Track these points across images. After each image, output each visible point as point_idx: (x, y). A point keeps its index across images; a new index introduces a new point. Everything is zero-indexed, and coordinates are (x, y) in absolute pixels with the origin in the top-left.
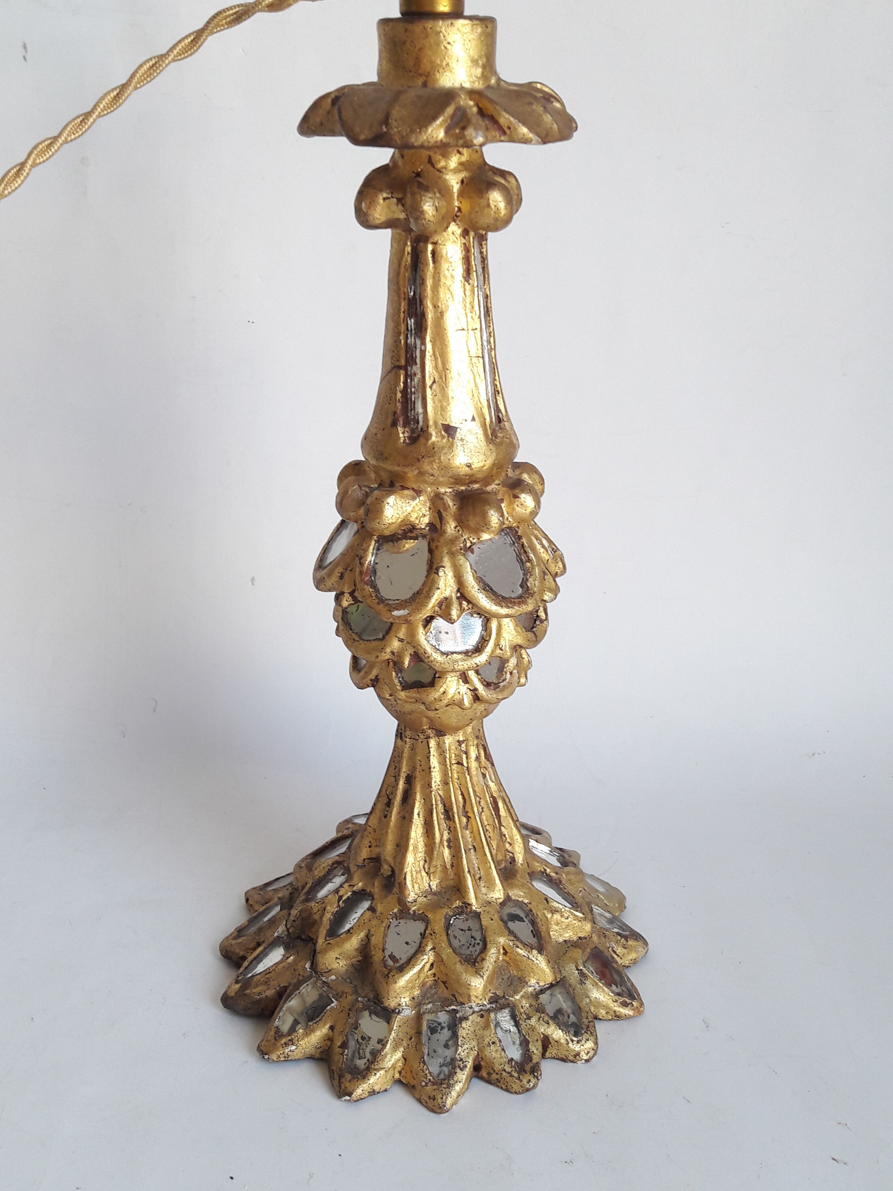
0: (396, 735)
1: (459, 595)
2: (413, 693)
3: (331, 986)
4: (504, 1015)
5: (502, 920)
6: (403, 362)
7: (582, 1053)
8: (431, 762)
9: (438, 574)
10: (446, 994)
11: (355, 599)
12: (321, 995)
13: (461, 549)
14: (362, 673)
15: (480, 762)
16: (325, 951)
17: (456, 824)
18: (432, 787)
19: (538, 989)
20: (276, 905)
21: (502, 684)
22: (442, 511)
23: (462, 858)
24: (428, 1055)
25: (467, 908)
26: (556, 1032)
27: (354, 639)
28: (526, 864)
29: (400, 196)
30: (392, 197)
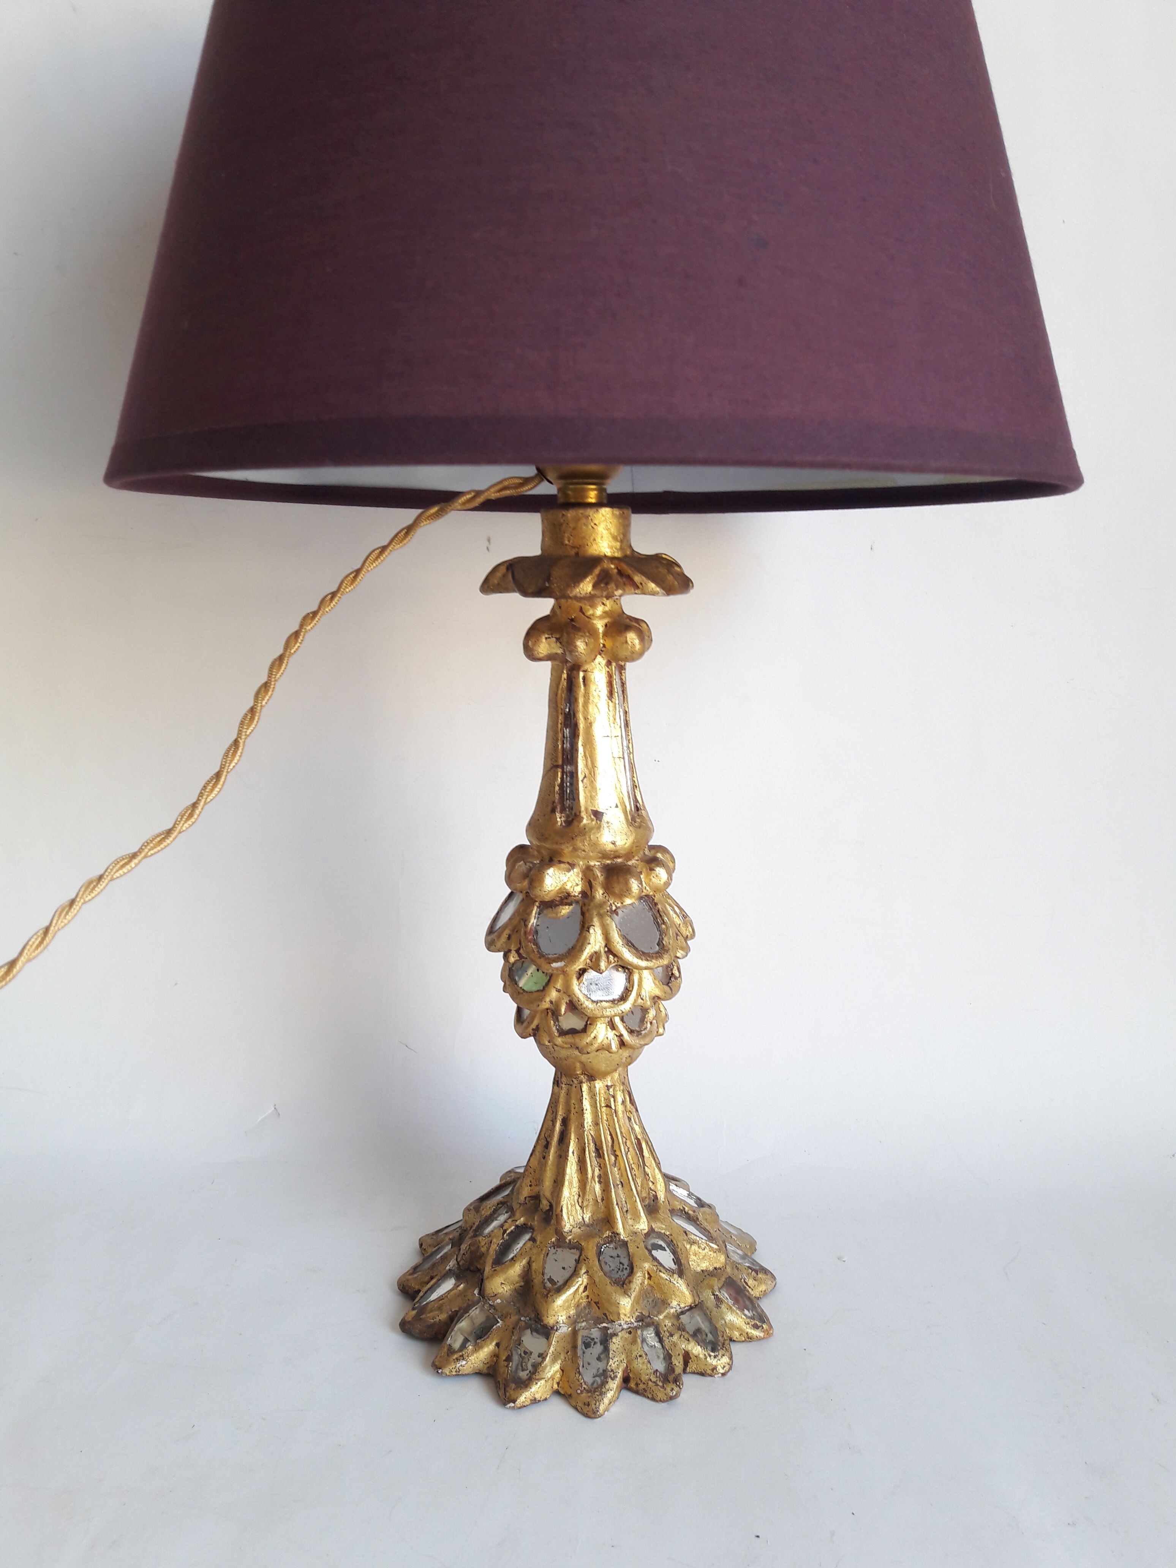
0: (554, 1082)
1: (606, 949)
2: (569, 1039)
3: (497, 1308)
4: (649, 1332)
5: (647, 1248)
6: (560, 762)
7: (719, 1367)
8: (583, 1105)
9: (589, 932)
10: (599, 1313)
11: (520, 955)
12: (488, 1318)
13: (608, 911)
14: (525, 1024)
15: (626, 1107)
16: (491, 1276)
17: (605, 1161)
18: (584, 1127)
19: (679, 1310)
20: (447, 1243)
21: (643, 1032)
22: (592, 881)
23: (611, 1191)
24: (583, 1367)
25: (615, 1237)
26: (695, 1348)
27: (518, 994)
28: (667, 1202)
29: (558, 636)
30: (552, 637)
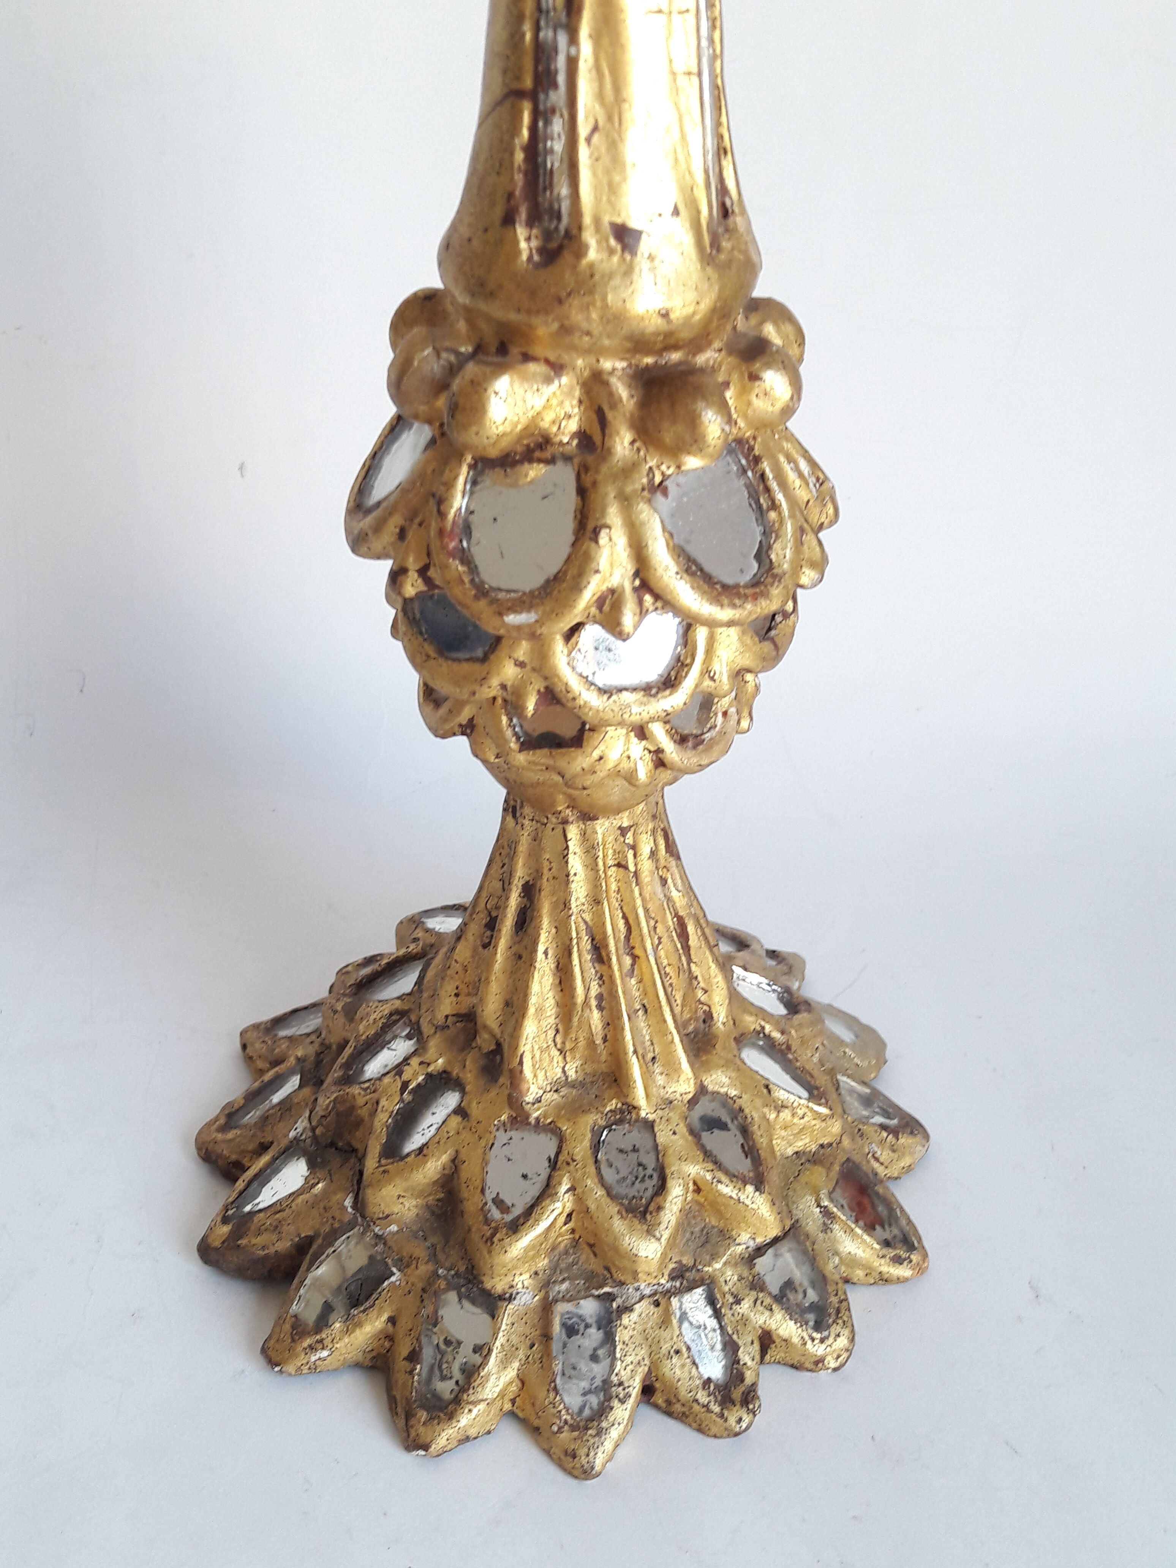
0: (505, 810)
1: (637, 582)
2: (540, 756)
3: (390, 1243)
4: (695, 1298)
5: (691, 1131)
6: (528, 83)
7: (829, 1358)
8: (570, 866)
9: (597, 542)
10: (594, 1265)
11: (428, 581)
12: (371, 1258)
13: (643, 489)
14: (443, 711)
15: (658, 861)
16: (379, 1184)
17: (613, 971)
18: (570, 908)
19: (753, 1248)
20: (292, 1073)
21: (707, 736)
22: (606, 408)
23: (623, 1029)
24: (563, 1374)
25: (630, 1112)
26: (784, 1326)
27: (428, 656)
28: (731, 1022)
